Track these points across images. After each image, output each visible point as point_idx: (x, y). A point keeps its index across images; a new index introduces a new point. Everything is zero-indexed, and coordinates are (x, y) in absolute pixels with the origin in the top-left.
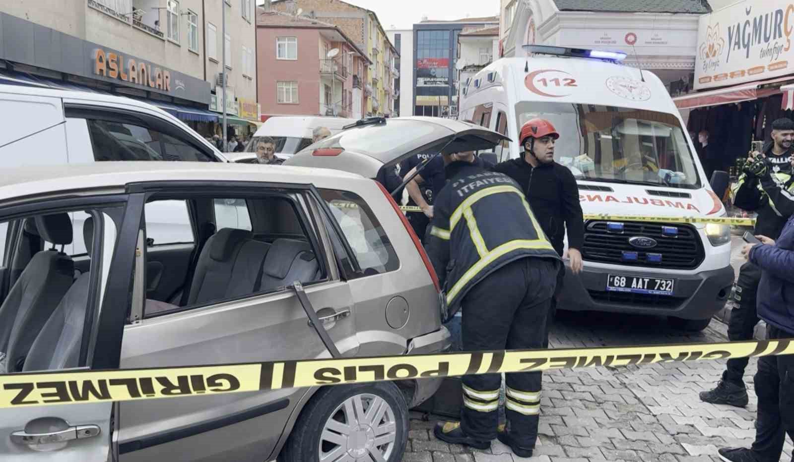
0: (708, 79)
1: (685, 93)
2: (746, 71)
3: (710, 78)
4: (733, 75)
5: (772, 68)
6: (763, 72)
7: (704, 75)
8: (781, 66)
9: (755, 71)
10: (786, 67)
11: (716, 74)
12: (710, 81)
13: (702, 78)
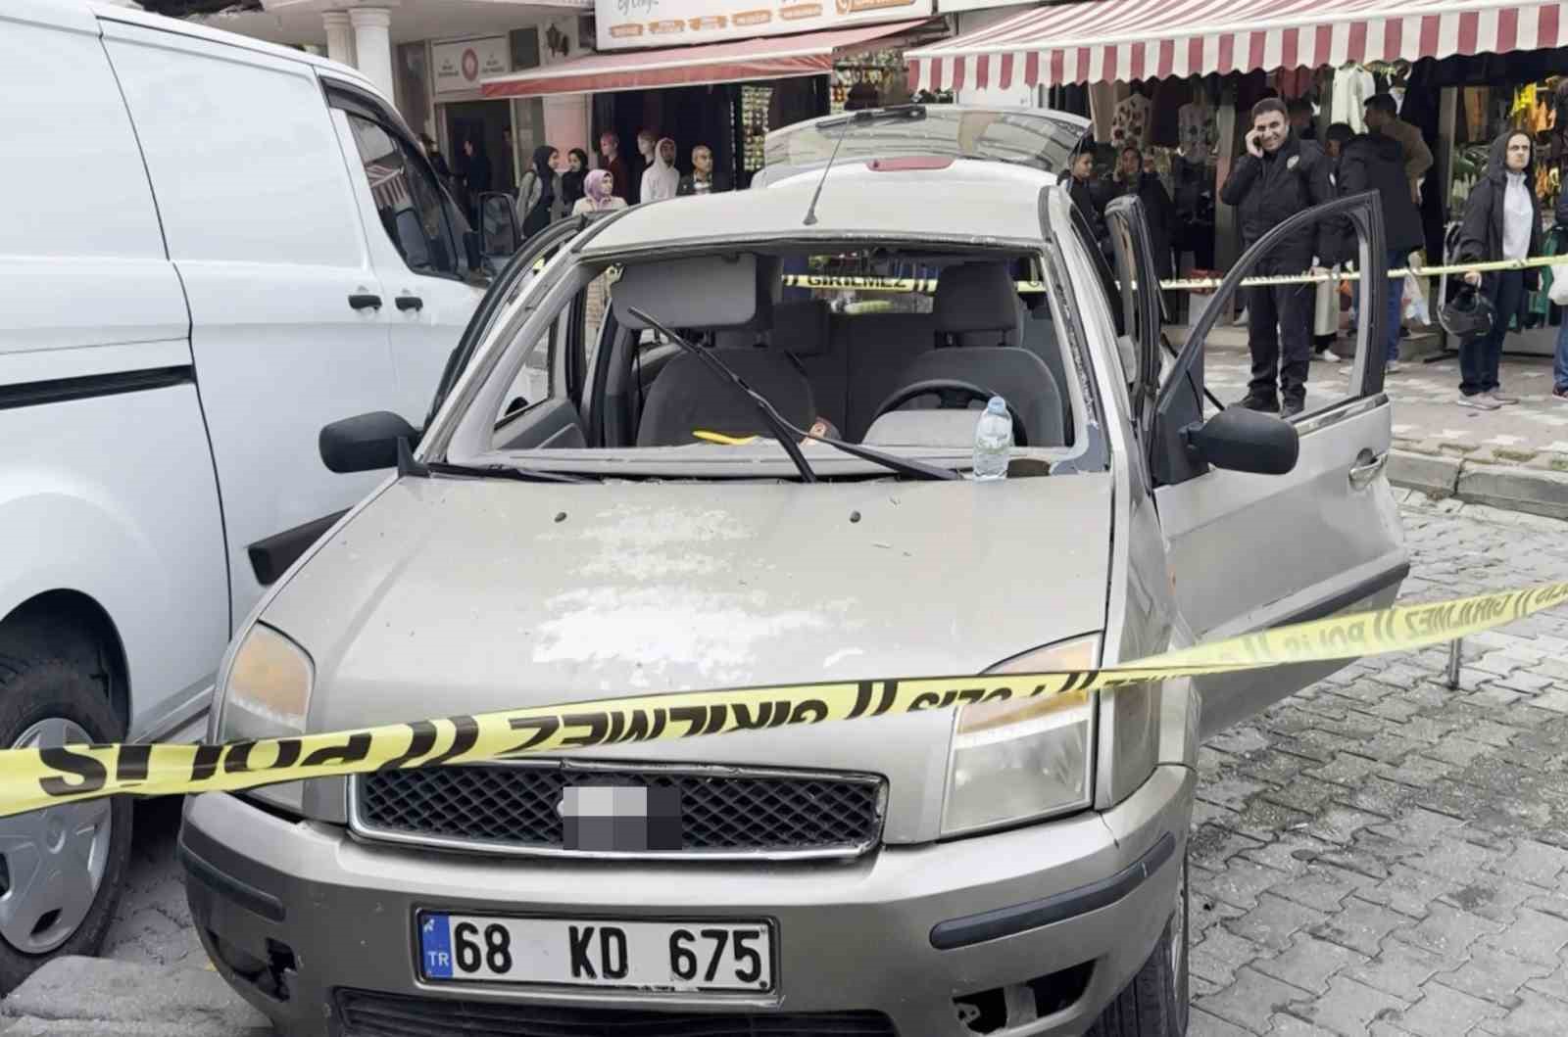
0: (636, 30)
1: (559, 55)
2: (730, 18)
3: (640, 27)
4: (696, 24)
5: (789, 14)
6: (769, 21)
7: (623, 21)
8: (809, 11)
9: (752, 19)
10: (819, 14)
11: (653, 20)
12: (640, 33)
13: (619, 27)
